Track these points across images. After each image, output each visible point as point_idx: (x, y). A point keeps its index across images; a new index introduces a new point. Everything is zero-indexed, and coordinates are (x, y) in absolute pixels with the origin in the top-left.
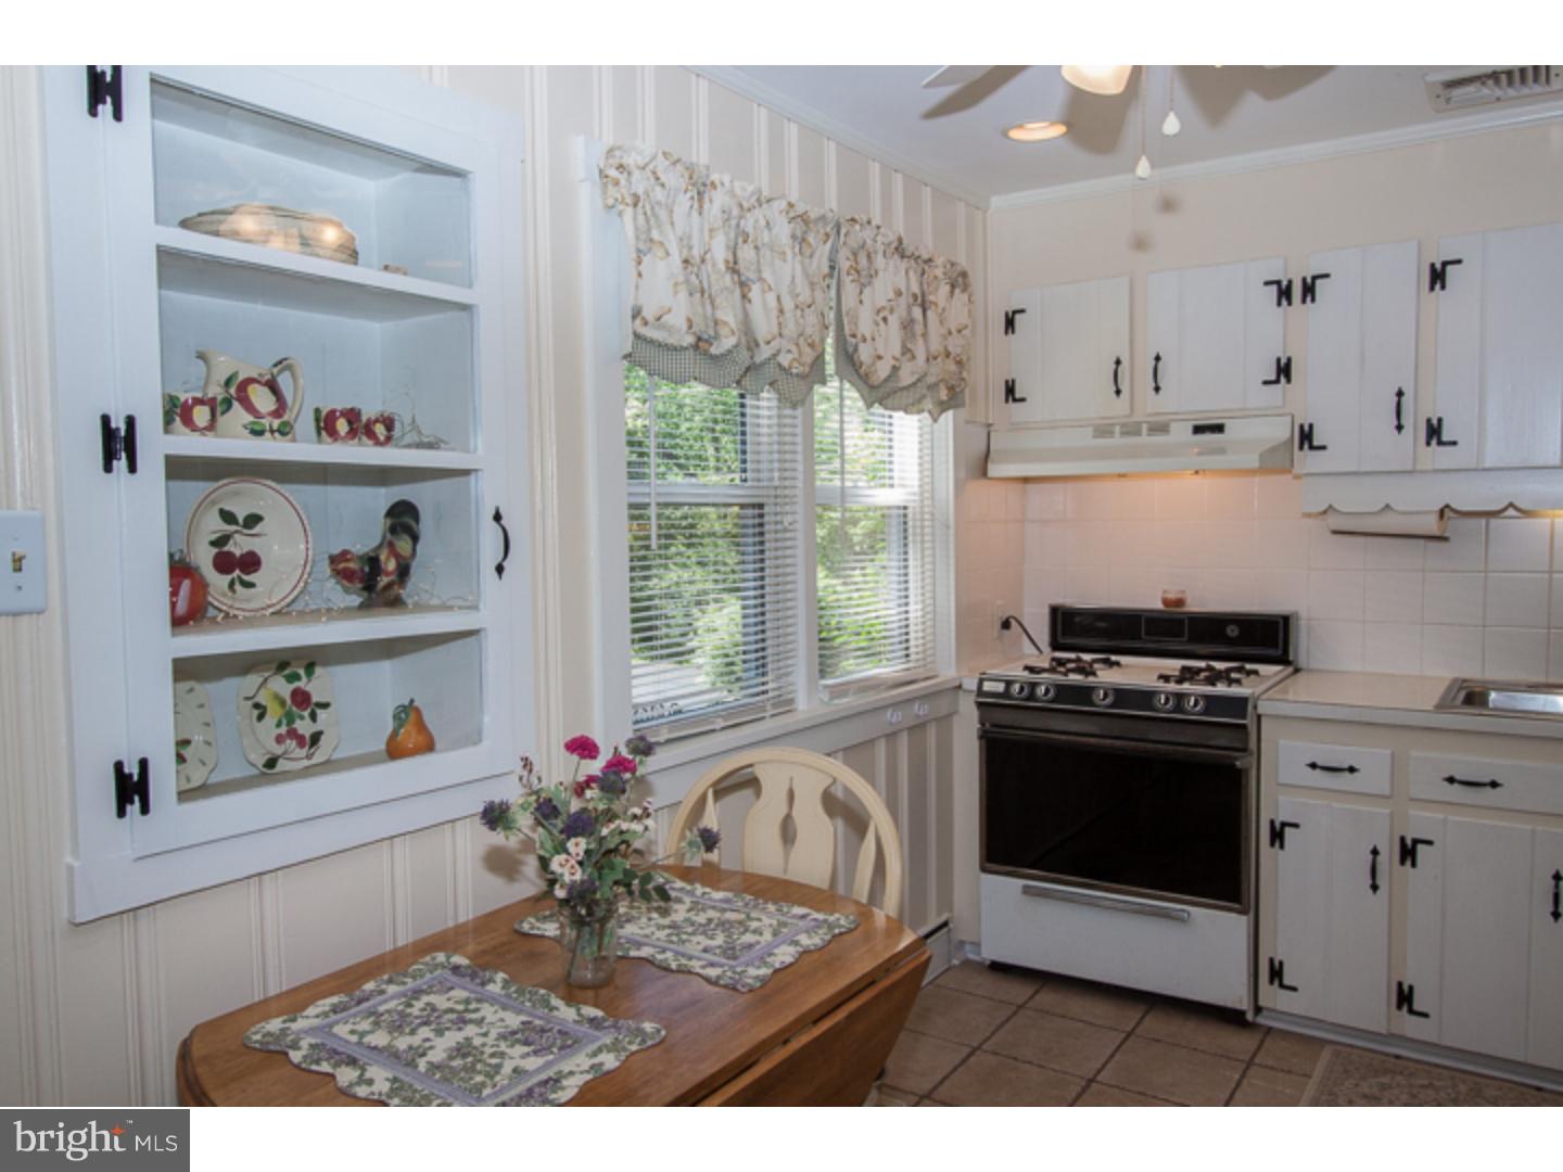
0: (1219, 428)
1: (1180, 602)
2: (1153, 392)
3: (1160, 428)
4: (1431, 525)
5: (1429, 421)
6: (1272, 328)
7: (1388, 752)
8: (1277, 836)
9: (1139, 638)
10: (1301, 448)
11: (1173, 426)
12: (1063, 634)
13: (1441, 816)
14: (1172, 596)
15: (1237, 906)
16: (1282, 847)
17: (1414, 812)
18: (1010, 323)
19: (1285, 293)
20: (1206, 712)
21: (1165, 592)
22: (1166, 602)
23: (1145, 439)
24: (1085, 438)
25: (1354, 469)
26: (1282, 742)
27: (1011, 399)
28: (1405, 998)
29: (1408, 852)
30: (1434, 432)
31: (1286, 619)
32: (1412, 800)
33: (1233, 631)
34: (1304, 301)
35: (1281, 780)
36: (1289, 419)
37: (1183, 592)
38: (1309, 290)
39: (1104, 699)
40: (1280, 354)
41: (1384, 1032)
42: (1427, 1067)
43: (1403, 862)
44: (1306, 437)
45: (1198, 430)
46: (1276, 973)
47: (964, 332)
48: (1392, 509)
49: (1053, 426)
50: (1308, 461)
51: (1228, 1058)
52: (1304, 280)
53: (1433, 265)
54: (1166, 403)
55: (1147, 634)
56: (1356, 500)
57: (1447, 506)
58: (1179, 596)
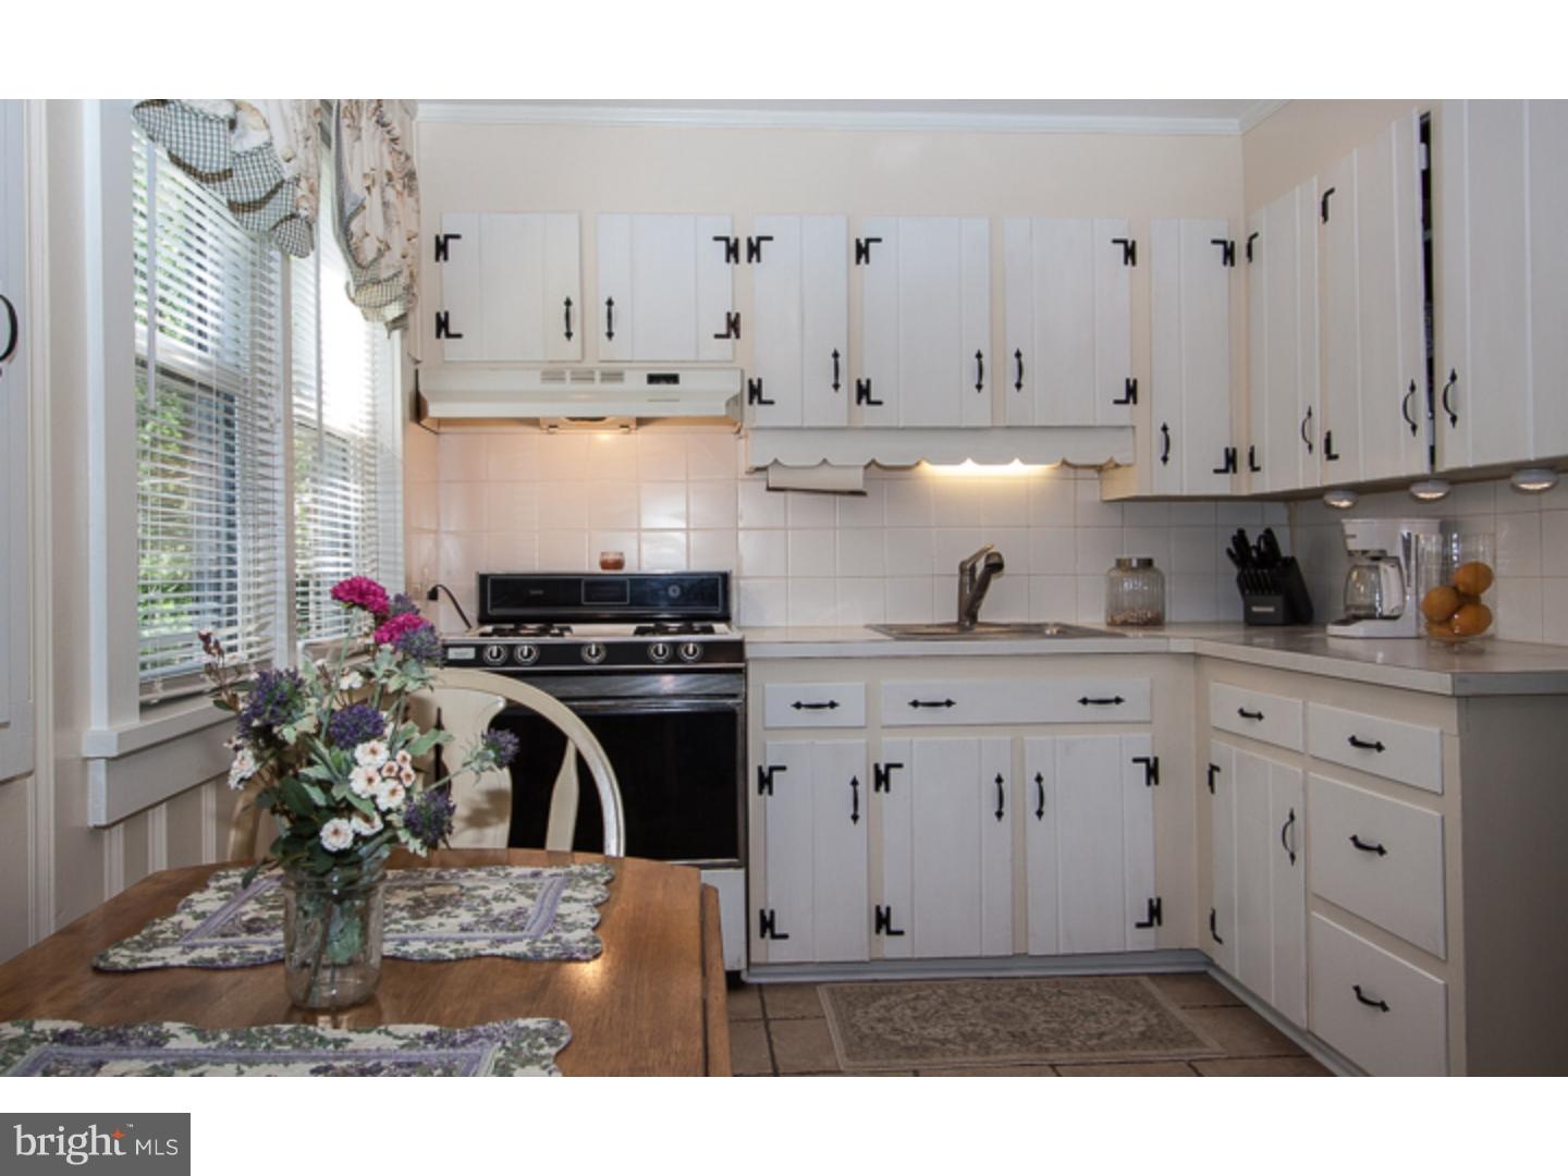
0: (673, 379)
1: (619, 564)
2: (606, 338)
3: (616, 376)
4: (856, 480)
5: (859, 382)
6: (721, 284)
7: (862, 684)
8: (765, 782)
9: (578, 604)
10: (751, 402)
11: (627, 374)
12: (493, 607)
13: (908, 739)
14: (611, 558)
15: (735, 860)
16: (771, 792)
17: (888, 739)
18: (441, 248)
19: (732, 251)
20: (702, 660)
21: (603, 554)
22: (604, 565)
23: (598, 385)
24: (533, 382)
25: (798, 424)
26: (767, 686)
27: (443, 333)
28: (882, 920)
29: (882, 779)
30: (863, 392)
31: (725, 577)
32: (883, 727)
33: (674, 591)
34: (750, 260)
35: (768, 725)
36: (739, 373)
37: (621, 554)
38: (754, 250)
39: (596, 655)
40: (729, 309)
41: (866, 958)
42: (905, 983)
43: (877, 789)
44: (755, 391)
45: (653, 379)
46: (767, 924)
47: (414, 240)
48: (829, 464)
49: (496, 365)
50: (756, 414)
51: (745, 1021)
52: (749, 240)
53: (858, 241)
54: (619, 349)
55: (587, 600)
56: (797, 454)
57: (873, 462)
58: (617, 557)
